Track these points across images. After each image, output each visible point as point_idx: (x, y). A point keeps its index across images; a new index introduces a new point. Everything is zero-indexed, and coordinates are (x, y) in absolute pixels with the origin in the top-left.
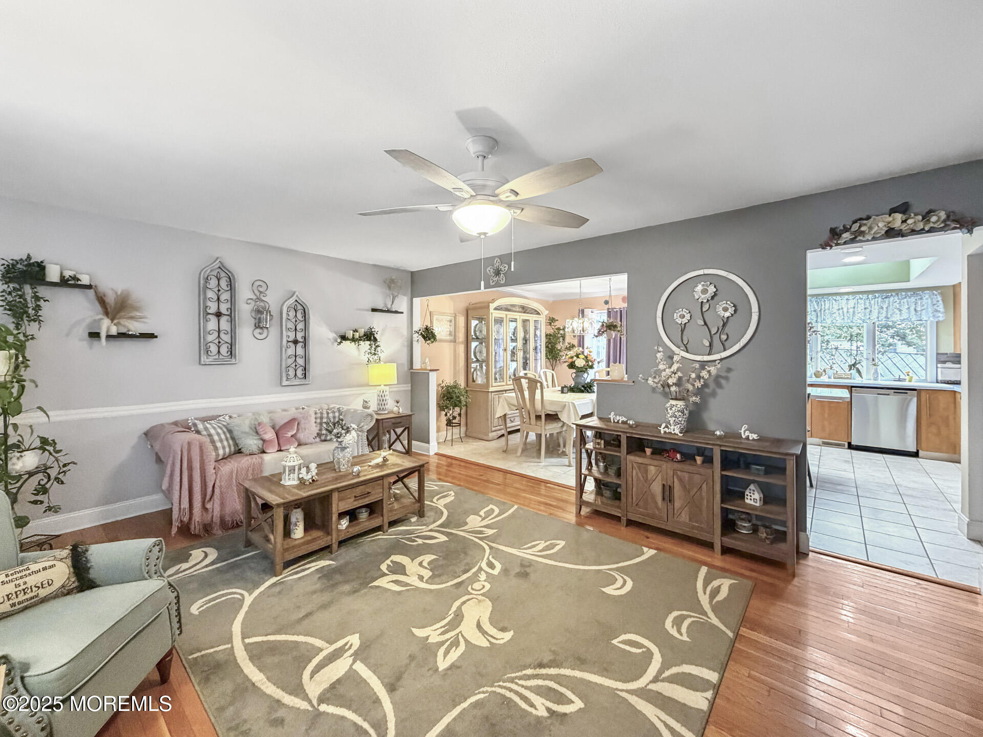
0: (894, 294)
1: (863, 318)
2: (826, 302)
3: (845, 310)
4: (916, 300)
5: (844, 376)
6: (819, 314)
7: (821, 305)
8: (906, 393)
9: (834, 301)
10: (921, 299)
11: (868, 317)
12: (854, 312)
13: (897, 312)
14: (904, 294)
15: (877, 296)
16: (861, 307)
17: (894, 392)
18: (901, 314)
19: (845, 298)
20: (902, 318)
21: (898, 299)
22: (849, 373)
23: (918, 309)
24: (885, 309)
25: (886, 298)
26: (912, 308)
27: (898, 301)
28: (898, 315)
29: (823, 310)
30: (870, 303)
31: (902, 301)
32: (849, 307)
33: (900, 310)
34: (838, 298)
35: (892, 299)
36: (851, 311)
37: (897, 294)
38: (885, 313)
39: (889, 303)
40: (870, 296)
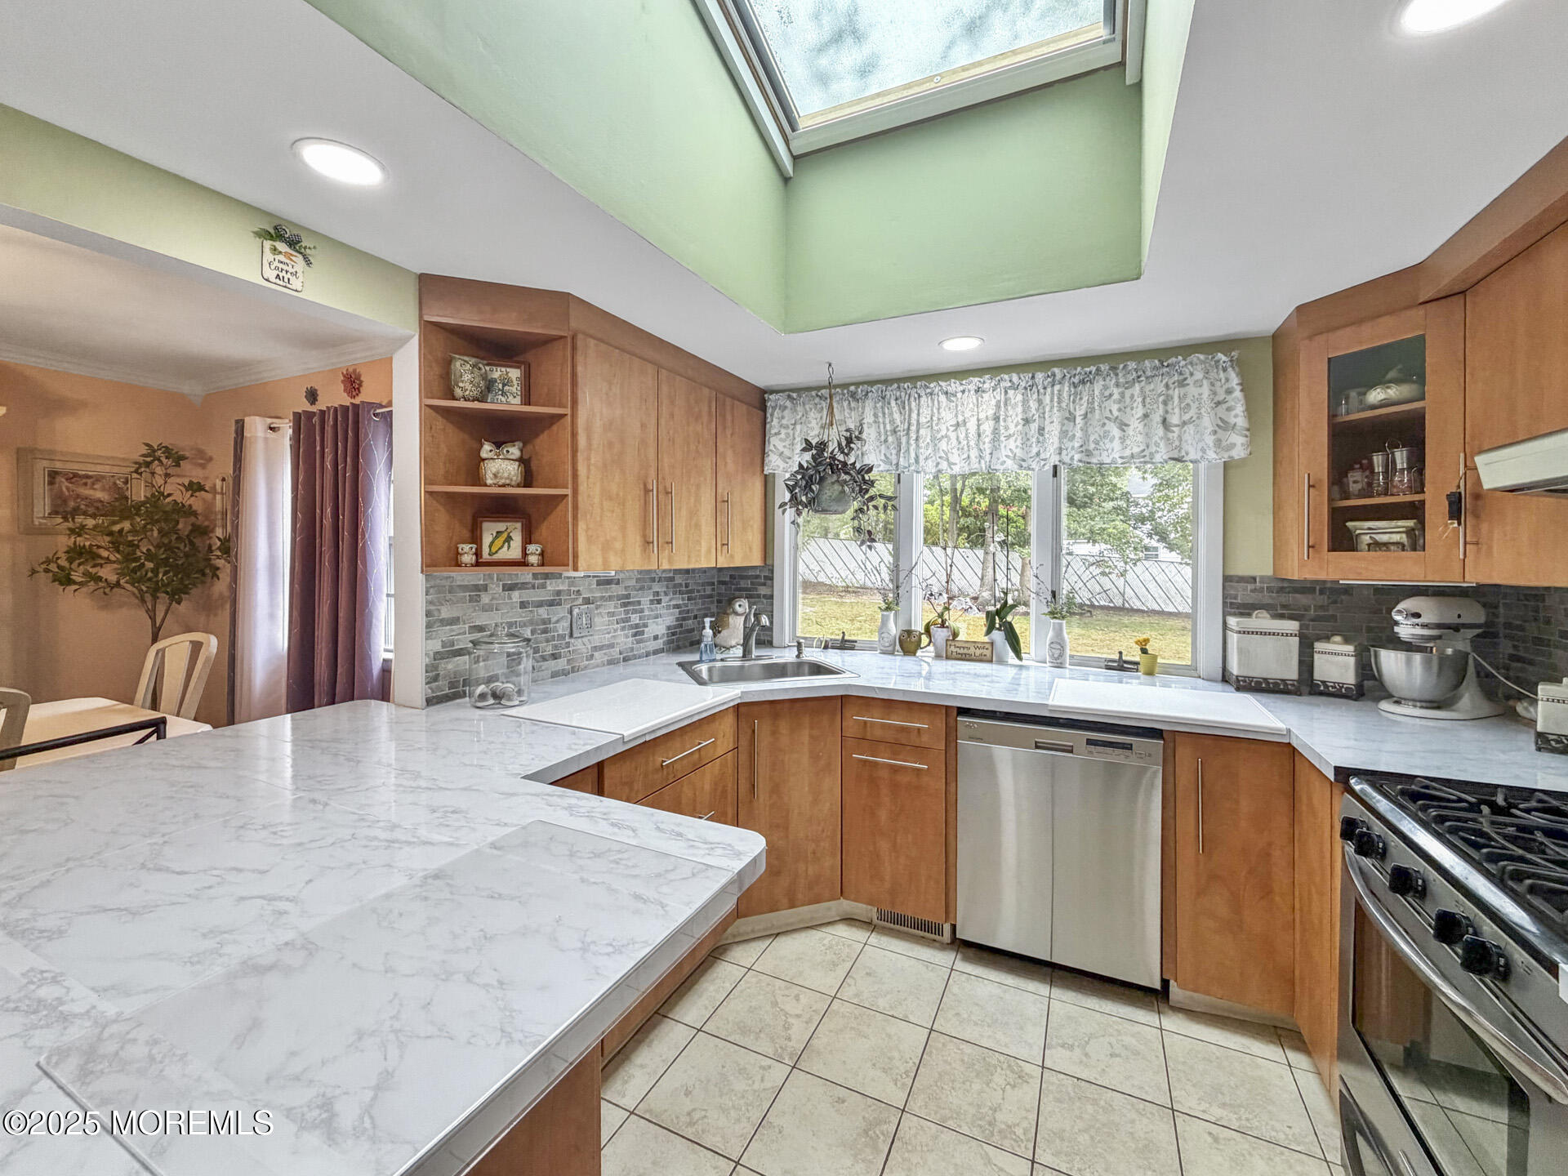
0: (1104, 367)
1: (1019, 453)
2: (923, 399)
3: (972, 425)
4: (1167, 386)
5: (972, 651)
6: (904, 440)
7: (910, 410)
8: (1128, 747)
9: (943, 398)
10: (1182, 384)
11: (1035, 450)
12: (996, 431)
13: (1115, 432)
14: (1132, 365)
15: (1059, 376)
16: (1016, 414)
17: (1090, 742)
18: (1123, 439)
19: (972, 387)
20: (1127, 453)
21: (1117, 385)
22: (986, 639)
23: (1174, 419)
24: (1079, 420)
25: (1083, 382)
26: (1157, 418)
27: (1116, 392)
28: (1116, 444)
29: (913, 428)
30: (1040, 402)
31: (1128, 393)
32: (982, 416)
33: (1123, 426)
34: (954, 386)
35: (1098, 387)
36: (988, 427)
37: (1114, 369)
38: (1079, 434)
39: (1091, 403)
40: (1040, 376)
